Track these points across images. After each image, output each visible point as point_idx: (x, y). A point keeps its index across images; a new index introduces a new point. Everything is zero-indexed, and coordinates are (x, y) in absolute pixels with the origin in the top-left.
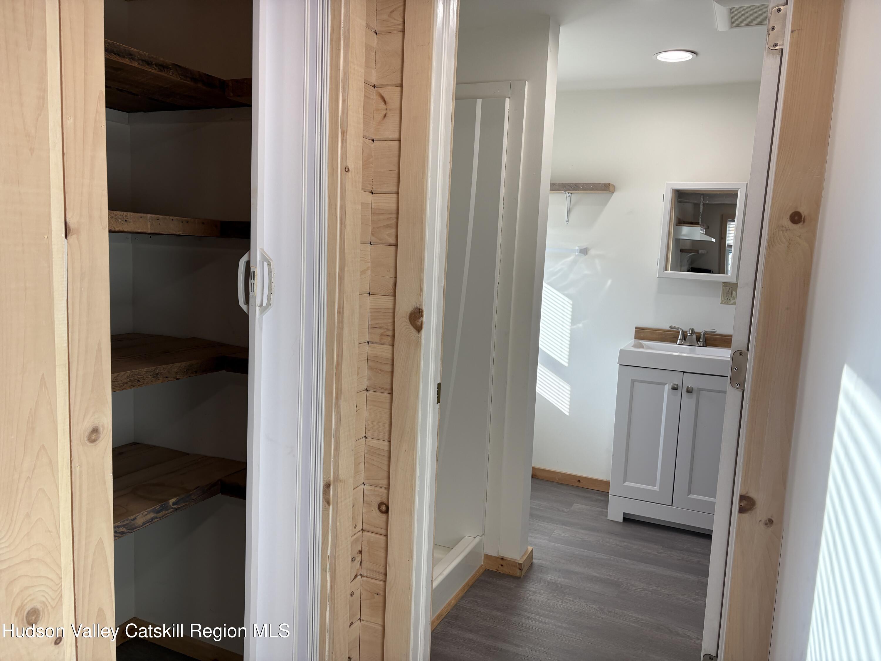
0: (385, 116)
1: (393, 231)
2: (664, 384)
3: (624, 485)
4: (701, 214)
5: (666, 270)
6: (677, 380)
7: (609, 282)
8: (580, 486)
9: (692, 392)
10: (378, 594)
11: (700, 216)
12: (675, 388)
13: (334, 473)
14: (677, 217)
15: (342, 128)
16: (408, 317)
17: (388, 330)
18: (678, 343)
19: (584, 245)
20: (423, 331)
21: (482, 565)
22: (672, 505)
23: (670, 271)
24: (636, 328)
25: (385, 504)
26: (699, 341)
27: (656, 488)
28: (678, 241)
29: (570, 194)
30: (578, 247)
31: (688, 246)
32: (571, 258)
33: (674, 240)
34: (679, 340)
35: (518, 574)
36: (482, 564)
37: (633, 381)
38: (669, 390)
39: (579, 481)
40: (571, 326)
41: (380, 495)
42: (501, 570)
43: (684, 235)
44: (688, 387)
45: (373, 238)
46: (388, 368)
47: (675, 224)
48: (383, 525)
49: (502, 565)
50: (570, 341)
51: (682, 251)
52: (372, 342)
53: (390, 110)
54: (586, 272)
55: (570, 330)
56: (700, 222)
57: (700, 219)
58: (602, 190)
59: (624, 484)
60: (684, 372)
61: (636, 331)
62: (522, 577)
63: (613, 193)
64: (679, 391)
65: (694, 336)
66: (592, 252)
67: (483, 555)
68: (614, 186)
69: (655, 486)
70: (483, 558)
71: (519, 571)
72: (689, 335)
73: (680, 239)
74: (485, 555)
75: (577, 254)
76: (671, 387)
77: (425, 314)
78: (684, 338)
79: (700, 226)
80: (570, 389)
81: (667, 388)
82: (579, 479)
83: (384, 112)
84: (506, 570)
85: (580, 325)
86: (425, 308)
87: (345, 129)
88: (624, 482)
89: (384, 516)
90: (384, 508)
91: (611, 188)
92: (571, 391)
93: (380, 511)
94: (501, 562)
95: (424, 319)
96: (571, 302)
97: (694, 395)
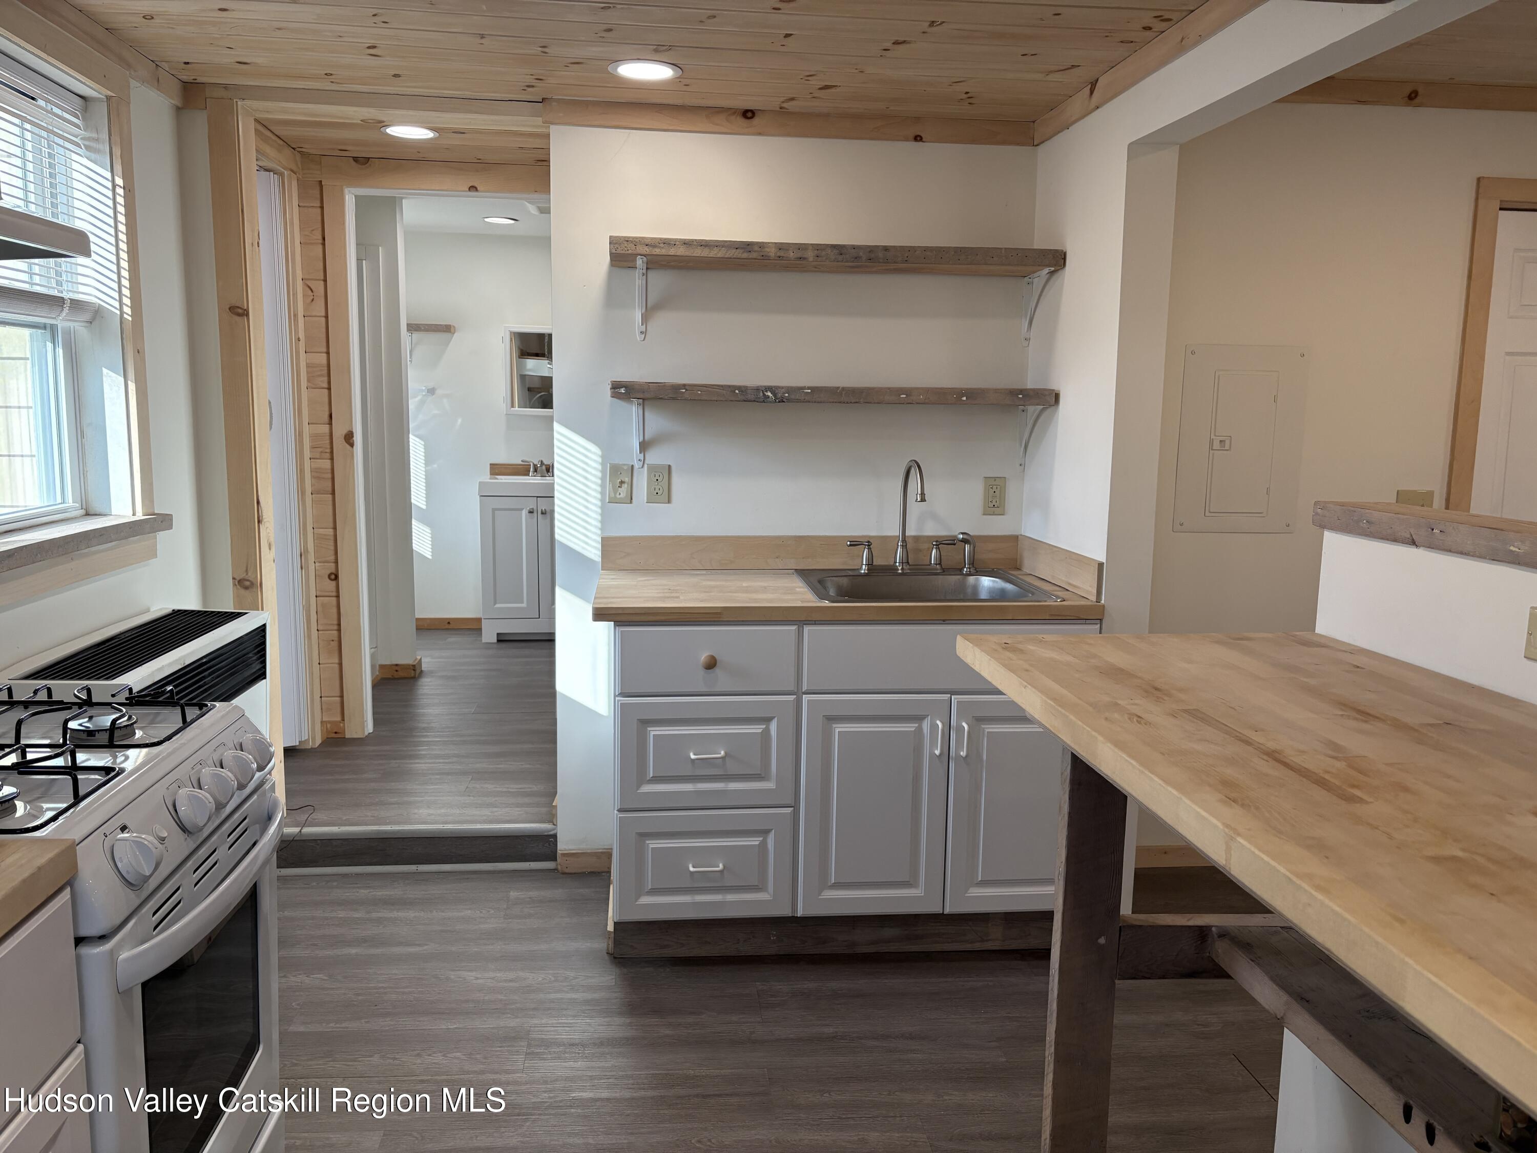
0: (313, 300)
1: (326, 379)
2: (522, 509)
3: (496, 608)
4: (546, 344)
5: (513, 407)
6: (531, 503)
7: (460, 421)
8: (450, 627)
9: (546, 514)
10: (333, 641)
11: (546, 347)
12: (531, 512)
13: (304, 547)
14: (519, 348)
15: (294, 312)
16: (343, 438)
17: (326, 448)
18: (530, 475)
19: (431, 385)
20: (355, 447)
21: (377, 675)
22: (539, 618)
23: (518, 408)
24: (491, 464)
25: (333, 574)
26: (549, 472)
27: (524, 605)
28: (523, 378)
29: (410, 334)
30: (425, 387)
31: (537, 384)
32: (419, 397)
33: (519, 377)
34: (531, 473)
35: (413, 675)
36: (378, 673)
37: (494, 510)
38: (526, 513)
39: (449, 623)
40: (425, 468)
41: (331, 567)
42: (396, 675)
43: (530, 370)
44: (542, 510)
45: (309, 384)
46: (330, 476)
47: (517, 356)
48: (334, 589)
49: (397, 671)
50: (425, 483)
51: (529, 389)
52: (314, 459)
53: (316, 296)
54: (436, 412)
55: (425, 472)
56: (546, 354)
57: (546, 351)
58: (444, 331)
59: (495, 606)
60: (537, 497)
61: (490, 467)
62: (416, 676)
63: (454, 333)
64: (535, 514)
65: (544, 467)
66: (439, 392)
67: (378, 666)
68: (454, 327)
69: (523, 603)
70: (378, 667)
71: (413, 672)
72: (539, 466)
73: (525, 375)
74: (379, 665)
75: (424, 393)
76: (527, 512)
77: (355, 435)
78: (536, 470)
79: (546, 358)
80: (430, 532)
81: (524, 513)
82: (449, 622)
83: (312, 298)
84: (401, 674)
85: (435, 466)
86: (354, 431)
87: (296, 313)
88: (495, 605)
89: (334, 583)
90: (333, 577)
91: (452, 329)
92: (431, 534)
93: (331, 580)
94: (397, 668)
95: (355, 438)
96: (423, 443)
97: (548, 515)
